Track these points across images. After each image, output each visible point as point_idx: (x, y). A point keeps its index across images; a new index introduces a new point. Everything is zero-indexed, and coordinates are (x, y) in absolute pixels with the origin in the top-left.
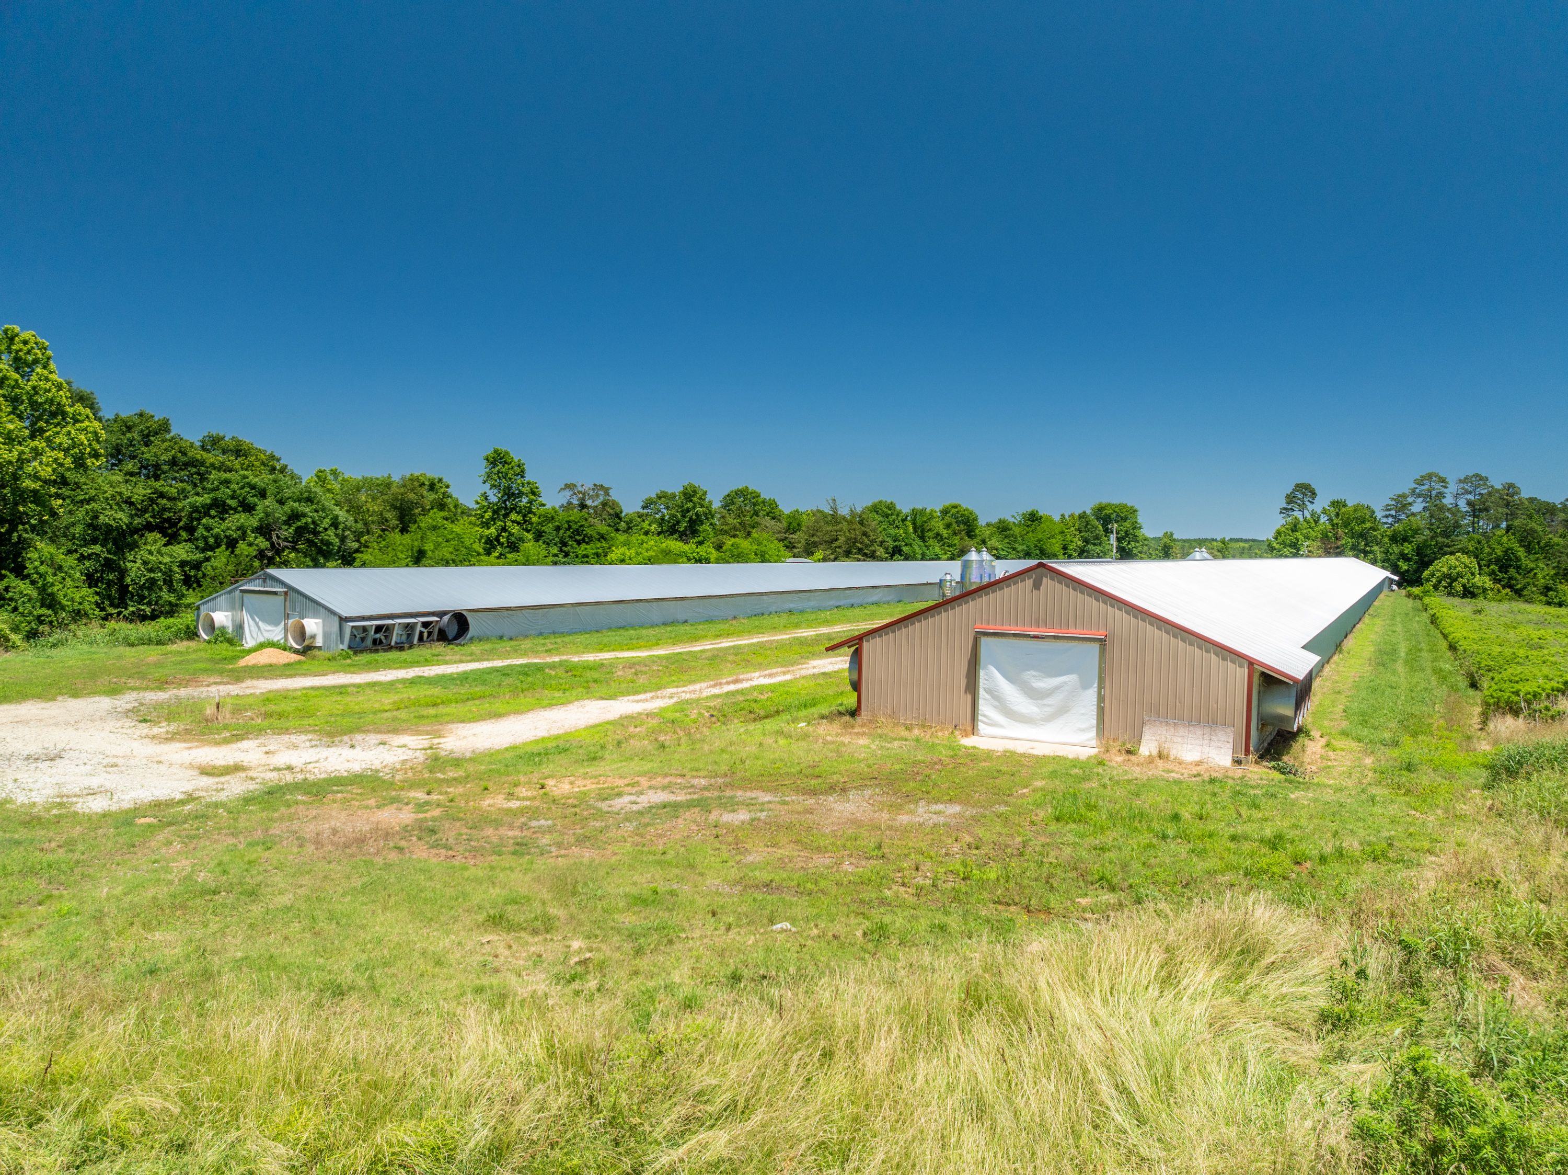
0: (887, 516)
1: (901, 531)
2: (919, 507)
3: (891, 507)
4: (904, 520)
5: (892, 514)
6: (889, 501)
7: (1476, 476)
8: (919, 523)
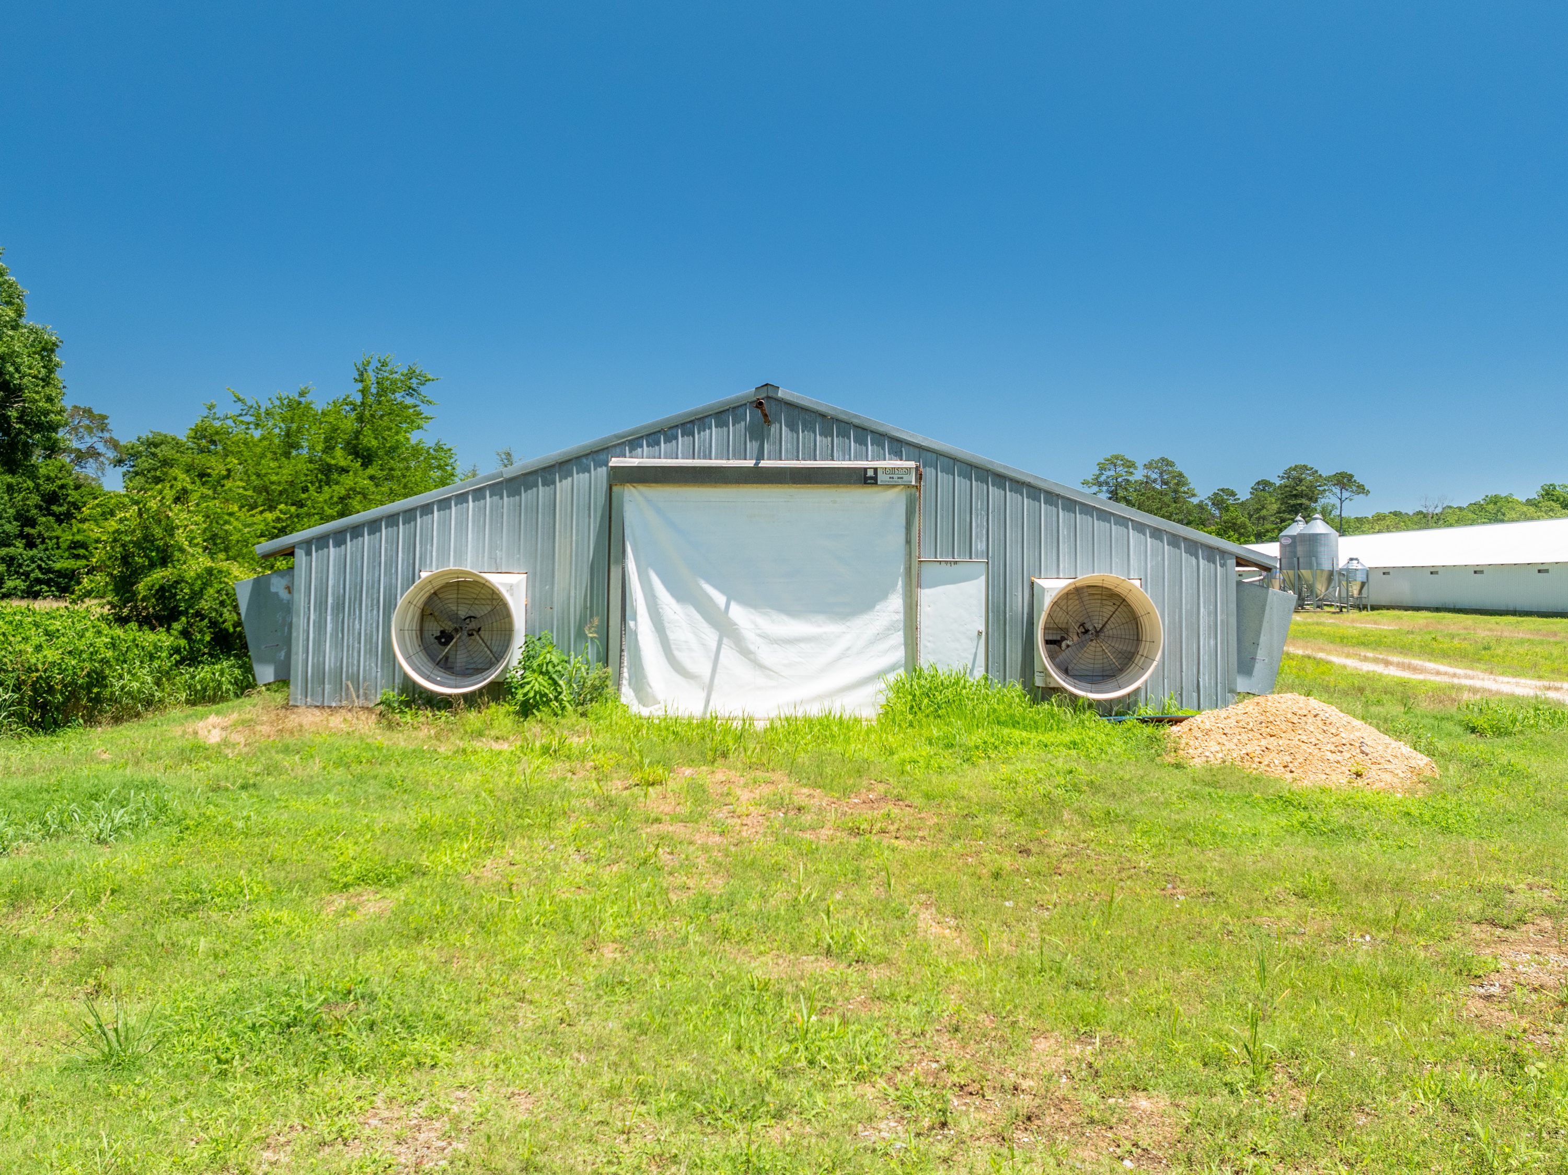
7: (1163, 459)
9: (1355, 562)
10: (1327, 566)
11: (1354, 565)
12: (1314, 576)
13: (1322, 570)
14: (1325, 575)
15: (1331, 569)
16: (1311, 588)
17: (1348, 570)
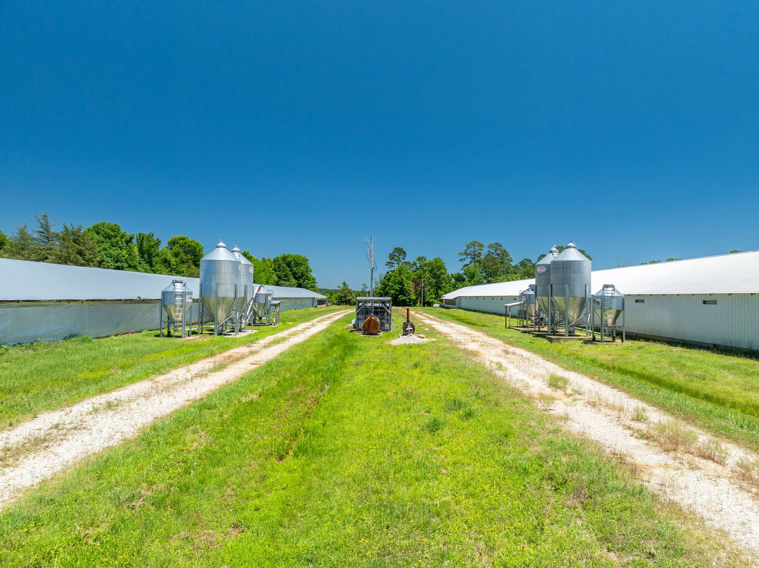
0: (109, 237)
1: (124, 252)
2: (146, 232)
3: (115, 229)
4: (128, 242)
5: (116, 236)
6: (113, 224)
8: (145, 248)
9: (610, 289)
10: (579, 294)
11: (609, 292)
12: (567, 303)
13: (575, 297)
14: (578, 302)
15: (583, 296)
16: (563, 314)
17: (603, 297)
